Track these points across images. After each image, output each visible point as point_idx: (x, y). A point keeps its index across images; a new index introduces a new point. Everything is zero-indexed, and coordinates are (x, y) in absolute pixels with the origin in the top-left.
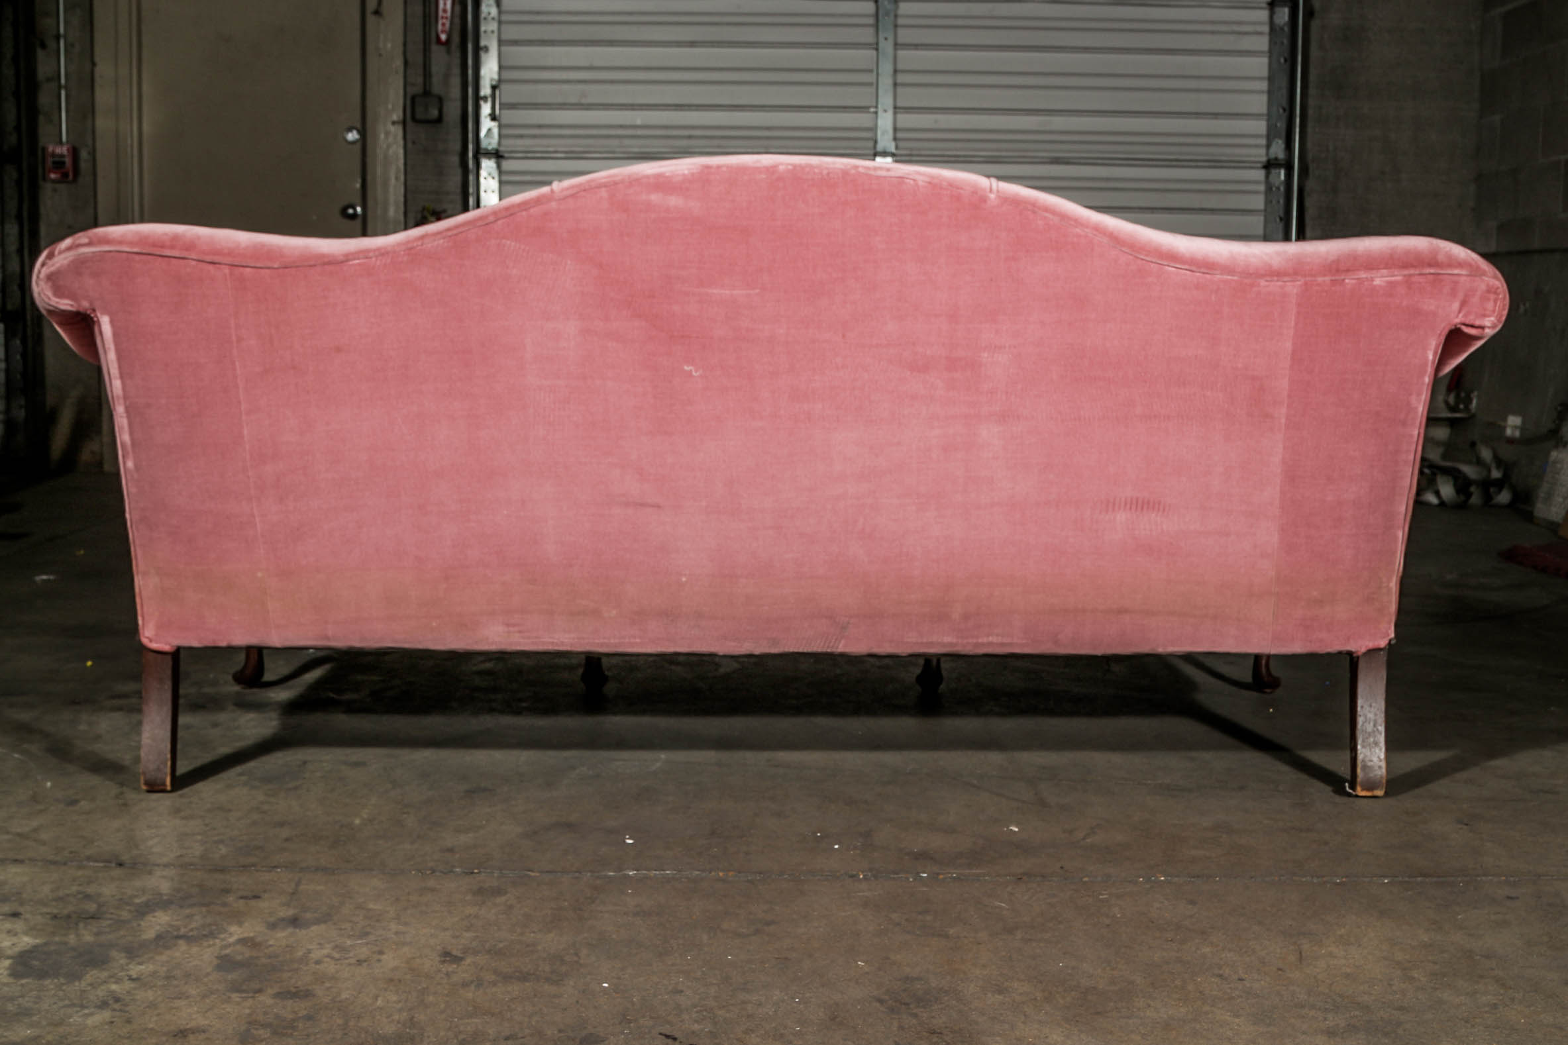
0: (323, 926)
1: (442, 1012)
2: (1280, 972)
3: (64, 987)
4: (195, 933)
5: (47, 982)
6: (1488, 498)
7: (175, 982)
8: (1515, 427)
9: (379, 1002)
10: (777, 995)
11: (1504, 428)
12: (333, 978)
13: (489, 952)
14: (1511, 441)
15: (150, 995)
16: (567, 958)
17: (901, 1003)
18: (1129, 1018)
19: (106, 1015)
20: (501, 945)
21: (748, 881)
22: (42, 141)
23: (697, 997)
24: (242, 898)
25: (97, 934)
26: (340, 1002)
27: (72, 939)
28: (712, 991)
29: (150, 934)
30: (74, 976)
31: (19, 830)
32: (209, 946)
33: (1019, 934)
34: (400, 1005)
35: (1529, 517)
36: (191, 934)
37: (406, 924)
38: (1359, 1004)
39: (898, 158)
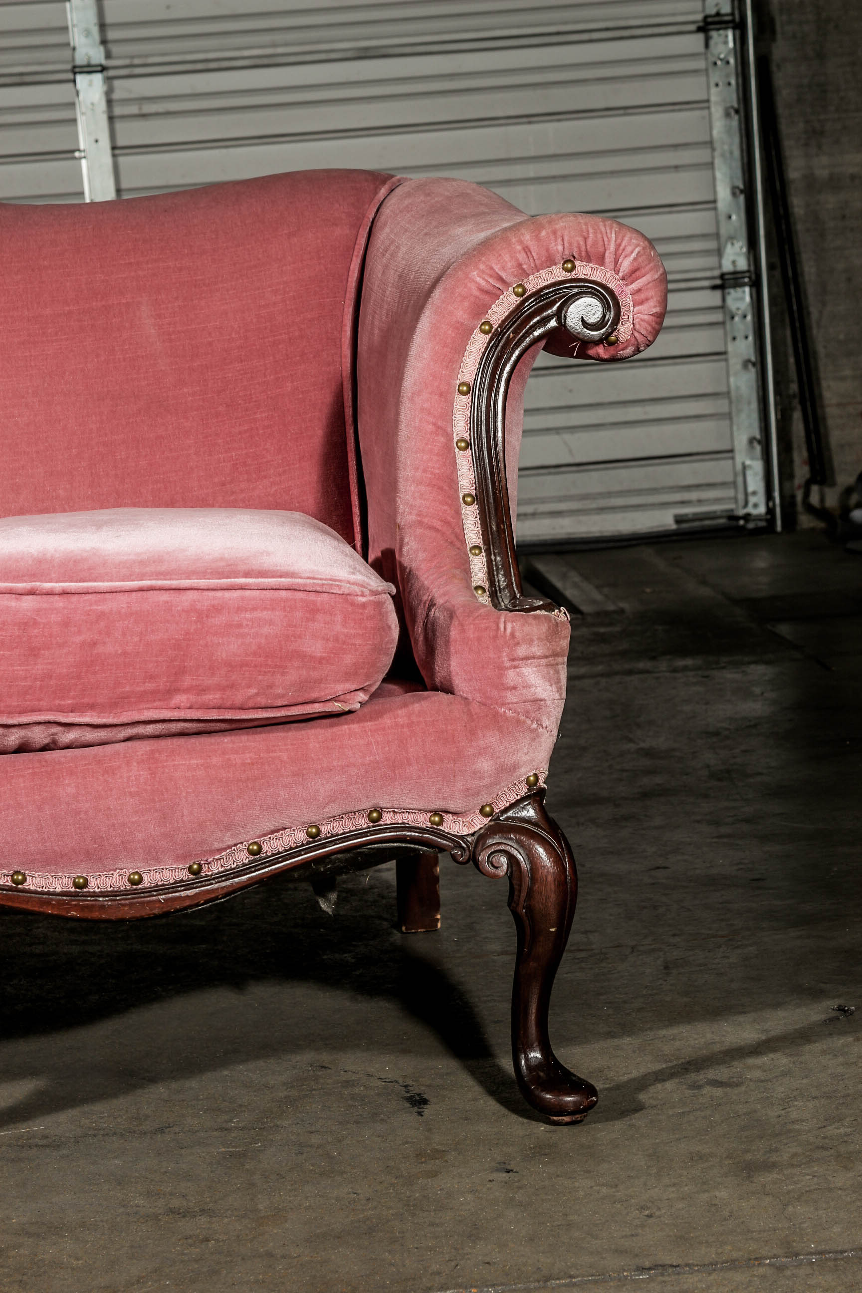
39: (111, 73)
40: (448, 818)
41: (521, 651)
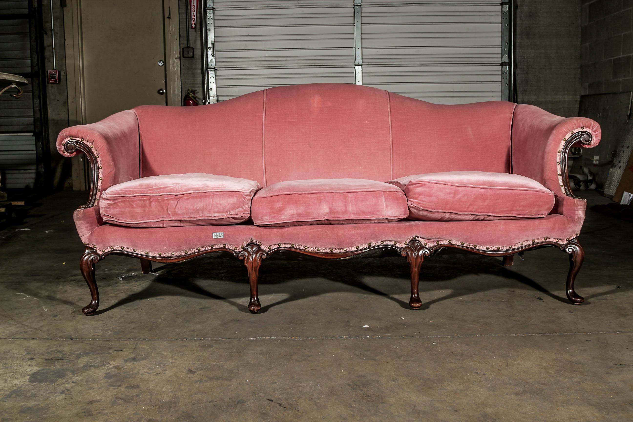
0: (145, 361)
1: (187, 392)
2: (499, 371)
3: (49, 386)
4: (98, 364)
5: (43, 384)
6: (587, 187)
7: (90, 383)
8: (597, 160)
9: (164, 389)
10: (311, 383)
11: (593, 160)
12: (148, 380)
13: (205, 369)
14: (595, 165)
15: (80, 388)
16: (234, 371)
17: (357, 386)
18: (442, 389)
19: (64, 396)
20: (210, 367)
21: (303, 340)
22: (47, 69)
23: (281, 385)
24: (115, 351)
25: (62, 365)
26: (149, 389)
27: (52, 368)
28: (287, 382)
29: (81, 365)
30: (52, 382)
31: (35, 327)
32: (103, 369)
33: (402, 359)
34: (171, 390)
35: (602, 194)
36: (96, 365)
37: (175, 359)
38: (528, 383)
39: (363, 66)
40: (560, 241)
41: (579, 207)
